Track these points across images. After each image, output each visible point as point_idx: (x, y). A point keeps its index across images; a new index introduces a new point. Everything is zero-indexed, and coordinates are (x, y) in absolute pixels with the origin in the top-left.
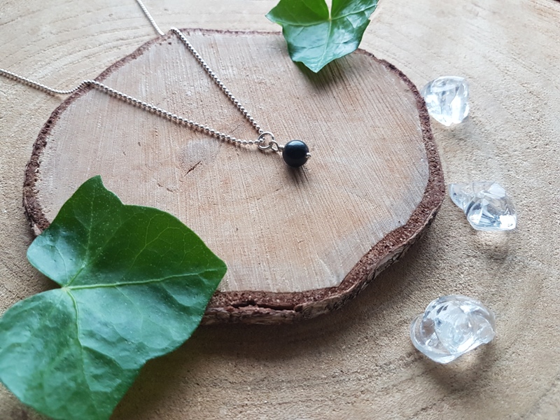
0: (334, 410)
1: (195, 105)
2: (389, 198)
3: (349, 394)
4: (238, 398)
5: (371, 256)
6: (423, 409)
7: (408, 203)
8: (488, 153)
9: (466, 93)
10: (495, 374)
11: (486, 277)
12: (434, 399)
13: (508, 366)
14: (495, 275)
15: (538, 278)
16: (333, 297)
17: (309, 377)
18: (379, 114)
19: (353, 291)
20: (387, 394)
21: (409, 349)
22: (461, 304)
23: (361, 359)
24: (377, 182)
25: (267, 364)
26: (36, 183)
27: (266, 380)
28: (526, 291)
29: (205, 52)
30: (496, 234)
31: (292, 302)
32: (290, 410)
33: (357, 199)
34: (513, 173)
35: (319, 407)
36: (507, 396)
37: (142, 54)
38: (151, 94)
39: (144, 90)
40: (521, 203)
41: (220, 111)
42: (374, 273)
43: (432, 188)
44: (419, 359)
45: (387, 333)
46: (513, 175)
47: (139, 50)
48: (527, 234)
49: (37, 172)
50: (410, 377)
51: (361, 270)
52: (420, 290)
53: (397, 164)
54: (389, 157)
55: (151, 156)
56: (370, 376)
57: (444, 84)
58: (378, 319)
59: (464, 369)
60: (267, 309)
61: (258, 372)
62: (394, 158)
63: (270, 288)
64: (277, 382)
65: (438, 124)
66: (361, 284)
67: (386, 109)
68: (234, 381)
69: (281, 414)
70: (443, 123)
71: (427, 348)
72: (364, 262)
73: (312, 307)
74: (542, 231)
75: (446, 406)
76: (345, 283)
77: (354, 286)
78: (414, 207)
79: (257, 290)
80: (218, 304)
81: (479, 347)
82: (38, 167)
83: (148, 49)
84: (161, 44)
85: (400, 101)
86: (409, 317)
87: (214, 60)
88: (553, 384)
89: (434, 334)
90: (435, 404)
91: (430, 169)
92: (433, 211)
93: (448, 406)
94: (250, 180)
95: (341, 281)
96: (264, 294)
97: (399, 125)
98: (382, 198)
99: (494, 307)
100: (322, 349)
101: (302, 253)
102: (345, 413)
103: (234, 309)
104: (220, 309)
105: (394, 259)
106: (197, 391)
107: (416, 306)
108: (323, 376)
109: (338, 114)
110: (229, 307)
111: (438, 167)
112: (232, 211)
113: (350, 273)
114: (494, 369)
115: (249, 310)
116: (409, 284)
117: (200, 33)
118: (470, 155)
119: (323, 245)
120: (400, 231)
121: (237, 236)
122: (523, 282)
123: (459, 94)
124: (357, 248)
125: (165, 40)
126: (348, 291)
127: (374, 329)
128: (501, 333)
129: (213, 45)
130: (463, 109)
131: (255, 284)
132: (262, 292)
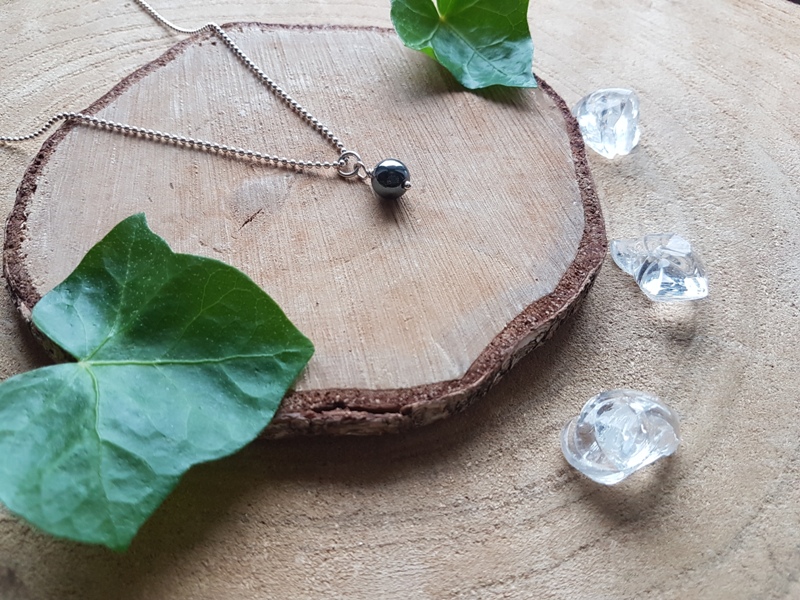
0: (457, 553)
1: (252, 129)
2: (530, 256)
3: (477, 529)
4: (321, 540)
5: (505, 336)
6: (581, 548)
7: (556, 264)
8: (667, 195)
9: (635, 112)
10: (681, 497)
11: (665, 365)
12: (596, 533)
13: (699, 486)
14: (678, 362)
15: (738, 365)
16: (454, 394)
17: (421, 507)
18: (515, 140)
19: (483, 384)
20: (532, 528)
21: (560, 466)
22: (631, 401)
23: (494, 480)
24: (514, 235)
25: (361, 490)
26: (23, 244)
27: (361, 514)
28: (721, 383)
29: (266, 54)
30: (679, 306)
31: (397, 403)
32: (395, 554)
33: (486, 258)
34: (701, 223)
35: (436, 549)
36: (698, 526)
37: (174, 59)
38: (188, 114)
39: (177, 109)
40: (713, 264)
41: (289, 137)
42: (511, 361)
43: (589, 241)
44: (575, 478)
45: (529, 443)
46: (702, 225)
47: (169, 53)
48: (721, 305)
49: (24, 228)
50: (563, 503)
51: (493, 356)
52: (573, 384)
53: (541, 210)
54: (529, 201)
55: (189, 203)
56: (507, 504)
57: (604, 99)
58: (516, 425)
59: (638, 491)
60: (363, 413)
61: (350, 502)
62: (536, 201)
63: (365, 384)
64: (377, 515)
65: (597, 156)
66: (492, 375)
67: (525, 134)
68: (316, 516)
69: (383, 559)
70: (604, 154)
71: (585, 463)
72: (496, 344)
73: (426, 408)
74: (742, 301)
75: (614, 543)
76: (471, 374)
77: (483, 377)
78: (564, 267)
79: (348, 387)
80: (291, 407)
81: (658, 460)
82: (25, 220)
83: (182, 52)
84: (200, 45)
85: (542, 121)
86: (560, 421)
87: (277, 66)
88: (760, 509)
89: (595, 444)
90: (598, 541)
91: (586, 215)
92: (591, 272)
93: (616, 543)
94: (334, 235)
95: (465, 371)
96: (358, 392)
97: (542, 156)
98: (520, 257)
99: (677, 406)
100: (439, 468)
101: (410, 336)
102: (473, 557)
103: (316, 414)
104: (295, 415)
105: (538, 340)
106: (262, 532)
107: (569, 406)
108: (441, 505)
109: (458, 140)
110: (308, 412)
111: (597, 212)
112: (310, 278)
113: (478, 360)
114: (680, 490)
115: (337, 415)
116: (559, 377)
117: (258, 29)
118: (641, 199)
119: (440, 323)
120: (545, 302)
121: (318, 313)
122: (717, 370)
123: (625, 114)
124: (487, 325)
125: (207, 39)
126: (475, 385)
127: (510, 437)
128: (688, 441)
129: (276, 45)
130: (632, 134)
131: (345, 379)
132: (355, 389)
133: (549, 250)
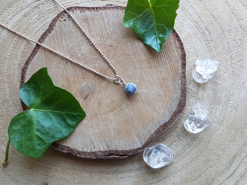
16: (139, 151)
24: (159, 102)
31: (126, 153)
33: (151, 110)
37: (53, 29)
43: (180, 104)
47: (51, 26)
51: (150, 141)
60: (118, 156)
62: (167, 89)
63: (118, 149)
67: (167, 61)
72: (151, 137)
78: (172, 113)
83: (55, 25)
84: (60, 21)
85: (174, 55)
91: (181, 94)
94: (109, 102)
95: (143, 145)
97: (171, 70)
98: (160, 110)
101: (129, 135)
103: (107, 157)
104: (102, 157)
109: (146, 64)
111: (185, 93)
113: (146, 142)
115: (112, 157)
117: (79, 11)
120: (165, 124)
121: (106, 128)
124: (149, 132)
125: (62, 17)
129: (86, 20)
131: (113, 148)
132: (116, 150)
133: (168, 107)
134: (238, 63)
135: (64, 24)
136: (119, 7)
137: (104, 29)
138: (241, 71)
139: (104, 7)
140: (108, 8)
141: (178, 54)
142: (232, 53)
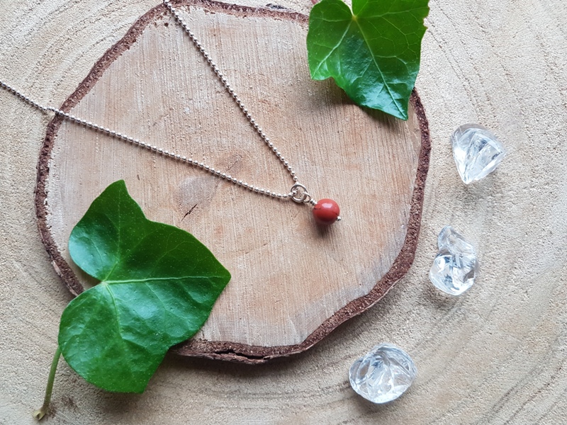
0: (282, 416)
2: (361, 265)
3: (295, 406)
6: (344, 422)
12: (354, 416)
13: (416, 399)
16: (294, 353)
18: (379, 163)
20: (322, 409)
23: (309, 382)
26: (47, 217)
29: (206, 43)
37: (134, 41)
38: (147, 108)
39: (139, 101)
41: (219, 139)
43: (402, 259)
45: (333, 364)
47: (131, 32)
49: (46, 204)
50: (341, 398)
53: (378, 229)
54: (373, 219)
55: (150, 194)
60: (243, 357)
62: (377, 221)
63: (246, 342)
64: (246, 394)
67: (387, 156)
69: (246, 415)
72: (325, 325)
76: (306, 342)
77: (313, 344)
83: (141, 33)
84: (156, 25)
85: (404, 145)
91: (407, 237)
94: (241, 230)
95: (303, 340)
96: (241, 346)
97: (393, 179)
98: (355, 265)
101: (276, 313)
103: (218, 355)
104: (206, 354)
110: (214, 354)
111: (415, 235)
113: (312, 334)
115: (229, 356)
119: (296, 307)
120: (361, 300)
124: (323, 312)
125: (161, 18)
126: (307, 348)
129: (215, 32)
131: (235, 337)
132: (240, 344)
133: (375, 262)
134: (546, 187)
135: (163, 33)
136: (297, 16)
137: (255, 61)
138: (550, 205)
139: (260, 10)
140: (271, 12)
141: (414, 143)
142: (536, 162)
